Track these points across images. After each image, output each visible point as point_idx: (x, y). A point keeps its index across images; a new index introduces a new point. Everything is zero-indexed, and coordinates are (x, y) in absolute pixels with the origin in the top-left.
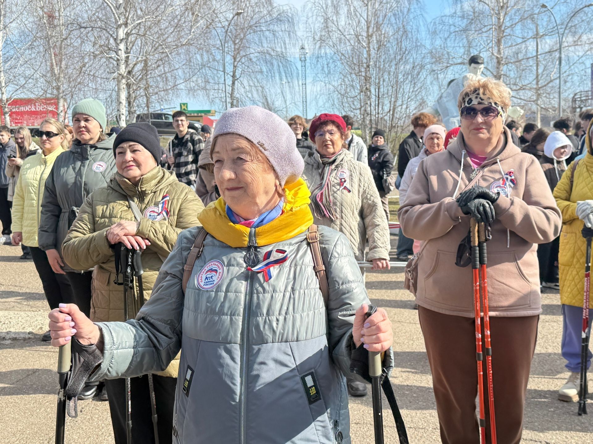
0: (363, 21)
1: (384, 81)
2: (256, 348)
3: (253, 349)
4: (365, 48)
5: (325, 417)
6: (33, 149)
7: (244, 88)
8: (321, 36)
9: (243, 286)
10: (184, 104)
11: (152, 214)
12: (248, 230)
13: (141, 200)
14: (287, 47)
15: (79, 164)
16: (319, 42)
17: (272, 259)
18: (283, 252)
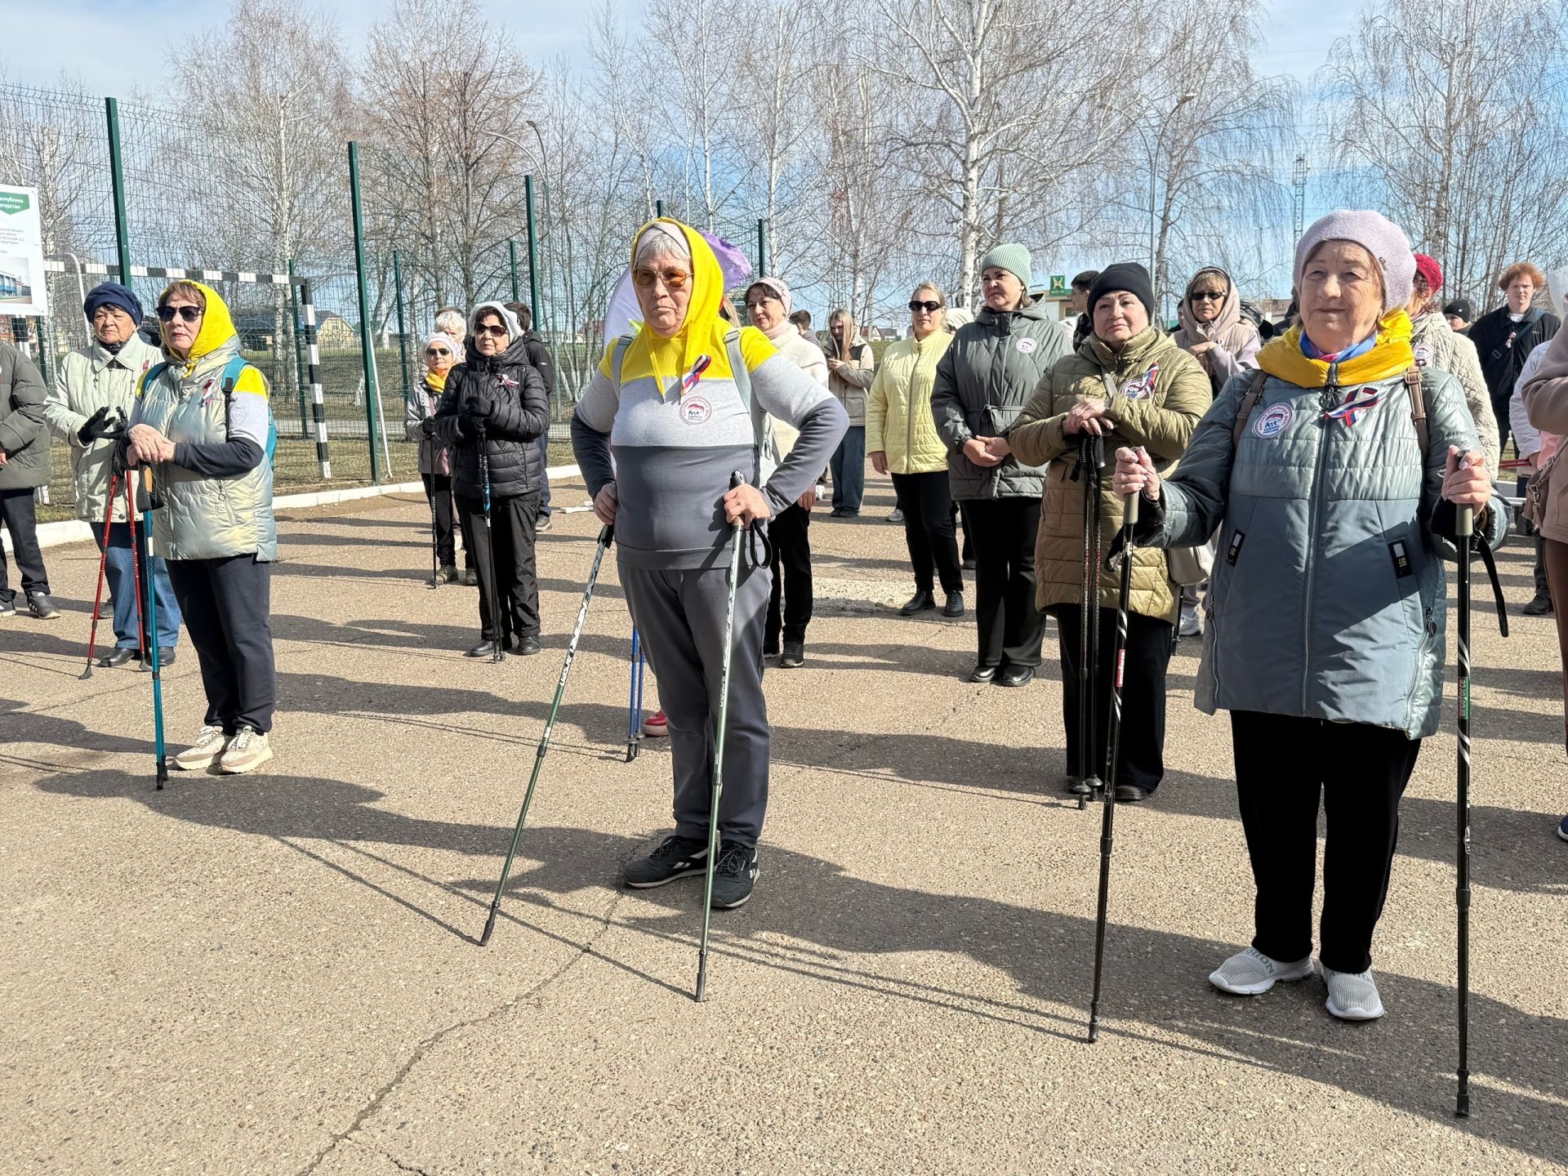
0: (1441, 99)
1: (1478, 216)
2: (1331, 504)
3: (1328, 506)
4: (1441, 152)
5: (1416, 597)
6: (858, 344)
7: (1184, 239)
8: (1347, 132)
9: (1317, 433)
10: (1058, 278)
11: (1132, 389)
12: (1327, 365)
13: (1120, 372)
14: (1275, 158)
15: (995, 340)
16: (1342, 144)
17: (1357, 400)
18: (1372, 391)
